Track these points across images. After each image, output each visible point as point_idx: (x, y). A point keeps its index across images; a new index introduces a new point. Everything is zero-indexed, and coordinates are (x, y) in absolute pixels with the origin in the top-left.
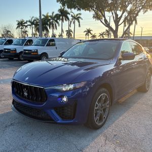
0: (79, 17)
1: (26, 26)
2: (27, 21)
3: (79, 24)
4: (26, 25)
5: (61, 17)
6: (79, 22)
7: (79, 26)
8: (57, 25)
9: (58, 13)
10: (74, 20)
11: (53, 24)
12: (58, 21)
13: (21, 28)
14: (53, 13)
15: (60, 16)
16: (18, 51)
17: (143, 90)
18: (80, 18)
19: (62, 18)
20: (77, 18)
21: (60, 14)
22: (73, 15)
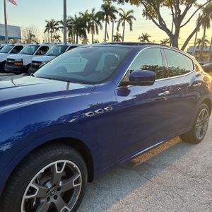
0: (130, 17)
1: (57, 29)
2: (58, 22)
3: (131, 27)
4: (57, 27)
5: (105, 17)
6: (131, 24)
7: (131, 29)
8: (99, 27)
9: (102, 10)
10: (123, 21)
11: (93, 27)
12: (101, 21)
13: (51, 32)
14: (93, 10)
15: (103, 14)
16: (25, 63)
17: (191, 139)
18: (133, 17)
19: (107, 17)
20: (128, 18)
21: (104, 11)
22: (122, 13)
